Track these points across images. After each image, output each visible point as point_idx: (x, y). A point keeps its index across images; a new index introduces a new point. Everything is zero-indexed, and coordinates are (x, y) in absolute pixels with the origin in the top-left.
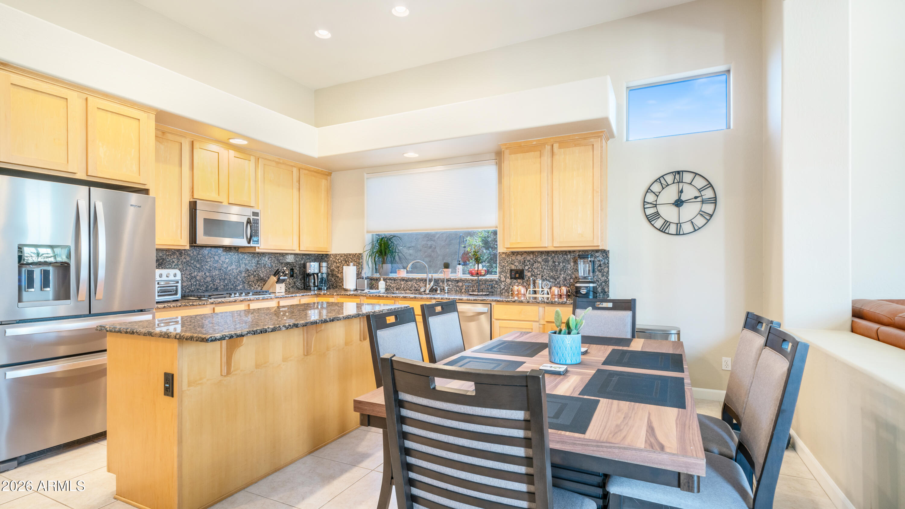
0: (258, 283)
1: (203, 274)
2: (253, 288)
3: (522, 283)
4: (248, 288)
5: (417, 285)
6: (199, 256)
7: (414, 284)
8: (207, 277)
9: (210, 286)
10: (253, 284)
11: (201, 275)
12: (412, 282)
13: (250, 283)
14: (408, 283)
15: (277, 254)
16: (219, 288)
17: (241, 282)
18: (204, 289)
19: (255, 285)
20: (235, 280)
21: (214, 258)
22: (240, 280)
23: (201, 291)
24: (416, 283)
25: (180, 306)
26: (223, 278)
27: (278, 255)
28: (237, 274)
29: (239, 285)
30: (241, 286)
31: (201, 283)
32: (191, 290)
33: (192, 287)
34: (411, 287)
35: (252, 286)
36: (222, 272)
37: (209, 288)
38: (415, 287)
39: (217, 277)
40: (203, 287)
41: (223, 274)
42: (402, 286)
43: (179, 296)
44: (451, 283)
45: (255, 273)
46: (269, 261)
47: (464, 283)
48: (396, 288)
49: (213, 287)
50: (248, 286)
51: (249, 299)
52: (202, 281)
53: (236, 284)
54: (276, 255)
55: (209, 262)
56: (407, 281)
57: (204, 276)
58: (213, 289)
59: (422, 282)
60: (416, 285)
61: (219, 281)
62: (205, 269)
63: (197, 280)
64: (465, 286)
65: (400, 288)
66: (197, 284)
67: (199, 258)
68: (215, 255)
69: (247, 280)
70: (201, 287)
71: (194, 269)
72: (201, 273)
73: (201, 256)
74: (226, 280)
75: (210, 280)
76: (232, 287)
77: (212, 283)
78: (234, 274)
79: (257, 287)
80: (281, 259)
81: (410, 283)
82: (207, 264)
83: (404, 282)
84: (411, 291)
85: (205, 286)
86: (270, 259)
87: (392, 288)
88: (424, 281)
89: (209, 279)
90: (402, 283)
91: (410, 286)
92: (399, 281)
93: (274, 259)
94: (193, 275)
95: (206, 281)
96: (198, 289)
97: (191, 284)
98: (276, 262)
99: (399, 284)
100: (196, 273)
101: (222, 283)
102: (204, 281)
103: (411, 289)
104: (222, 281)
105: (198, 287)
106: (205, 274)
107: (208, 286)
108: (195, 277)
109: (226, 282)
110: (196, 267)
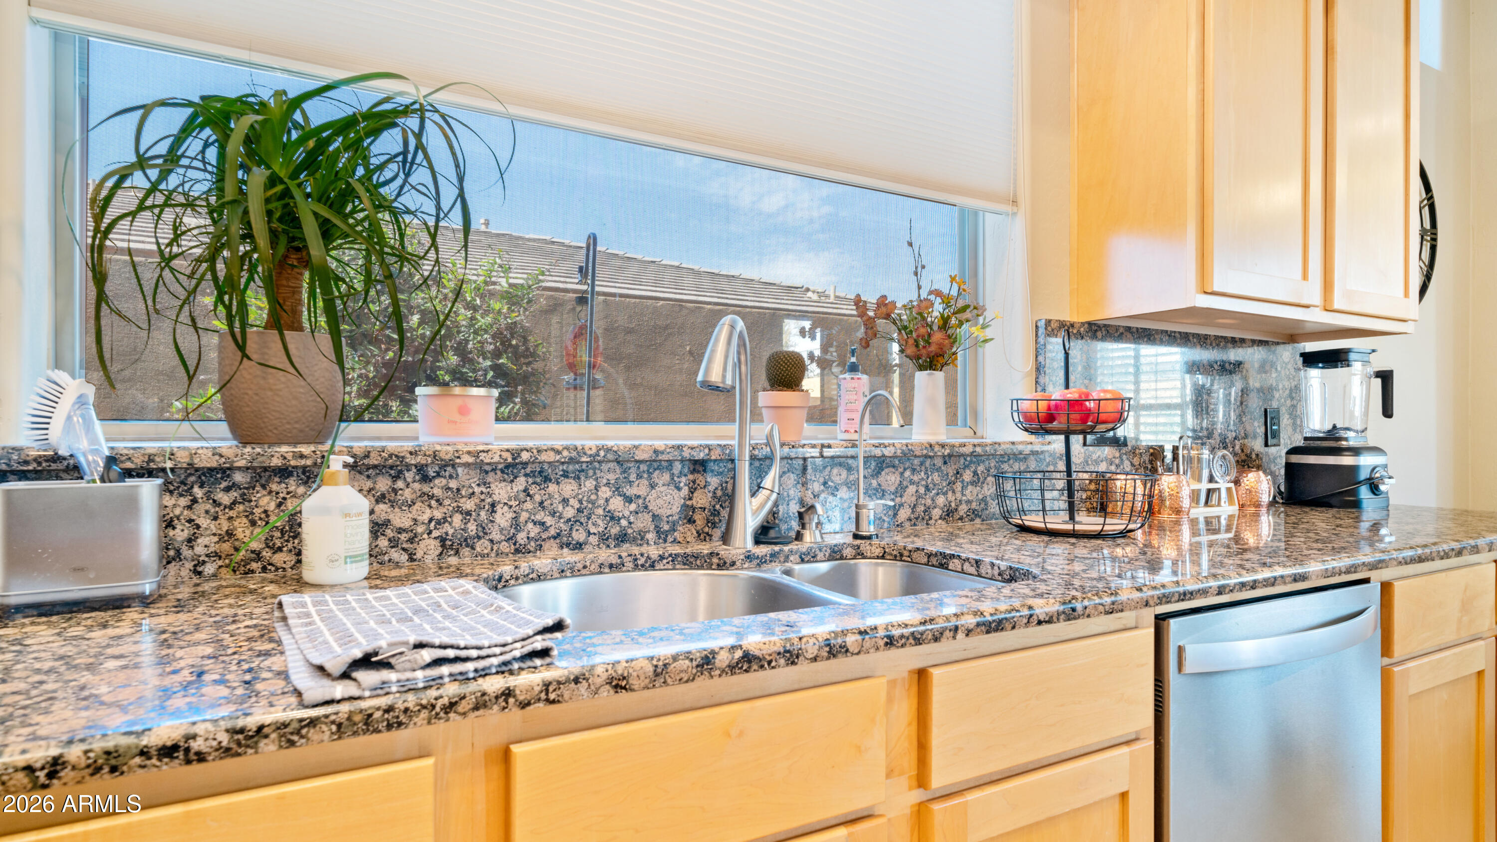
3: (1117, 461)
5: (629, 500)
7: (605, 492)
12: (590, 484)
14: (552, 488)
24: (617, 490)
34: (572, 522)
38: (613, 518)
42: (503, 518)
44: (844, 473)
47: (908, 473)
48: (443, 540)
56: (543, 476)
59: (666, 477)
60: (617, 504)
64: (912, 489)
65: (483, 531)
81: (568, 488)
83: (521, 483)
84: (579, 546)
87: (394, 543)
88: (677, 467)
90: (501, 491)
91: (569, 513)
92: (466, 478)
99: (469, 505)
103: (579, 535)
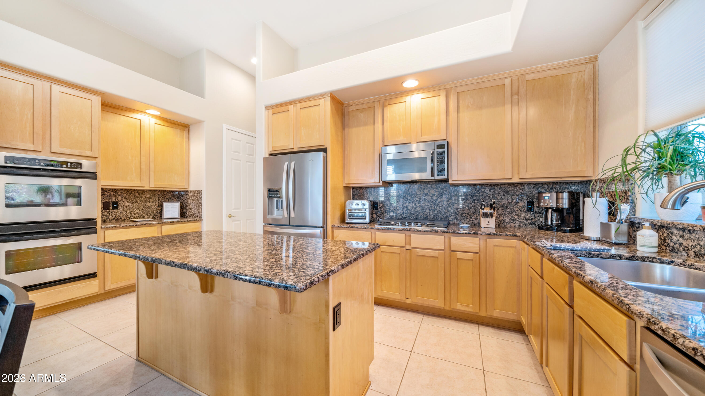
0: (475, 216)
1: (414, 204)
2: (468, 220)
4: (461, 219)
6: (410, 190)
8: (417, 207)
9: (420, 215)
10: (468, 216)
11: (412, 206)
13: (464, 215)
15: (505, 184)
16: (429, 217)
17: (453, 213)
18: (414, 217)
19: (471, 218)
20: (446, 211)
21: (423, 191)
22: (452, 211)
23: (411, 218)
25: (348, 227)
26: (433, 208)
27: (506, 186)
28: (448, 205)
29: (450, 216)
30: (453, 217)
31: (411, 212)
32: (404, 217)
33: (404, 215)
35: (467, 218)
36: (431, 203)
37: (419, 216)
39: (426, 207)
40: (413, 216)
41: (432, 205)
43: (367, 220)
45: (470, 205)
46: (491, 193)
49: (423, 216)
50: (462, 218)
51: (408, 229)
52: (413, 210)
53: (447, 215)
54: (502, 186)
55: (419, 195)
57: (415, 206)
58: (423, 218)
61: (428, 211)
62: (415, 201)
63: (409, 209)
66: (408, 212)
67: (410, 192)
68: (425, 189)
69: (460, 212)
70: (412, 215)
71: (405, 200)
72: (412, 204)
73: (411, 190)
74: (436, 211)
75: (420, 210)
76: (443, 217)
77: (422, 212)
78: (444, 206)
79: (474, 219)
80: (510, 190)
82: (417, 196)
85: (415, 215)
86: (492, 191)
89: (418, 209)
93: (499, 190)
94: (405, 205)
95: (416, 211)
96: (409, 217)
97: (404, 212)
98: (502, 194)
100: (407, 204)
101: (431, 213)
102: (414, 211)
104: (432, 211)
105: (409, 215)
106: (415, 204)
107: (418, 215)
108: (407, 207)
109: (436, 213)
110: (408, 199)
